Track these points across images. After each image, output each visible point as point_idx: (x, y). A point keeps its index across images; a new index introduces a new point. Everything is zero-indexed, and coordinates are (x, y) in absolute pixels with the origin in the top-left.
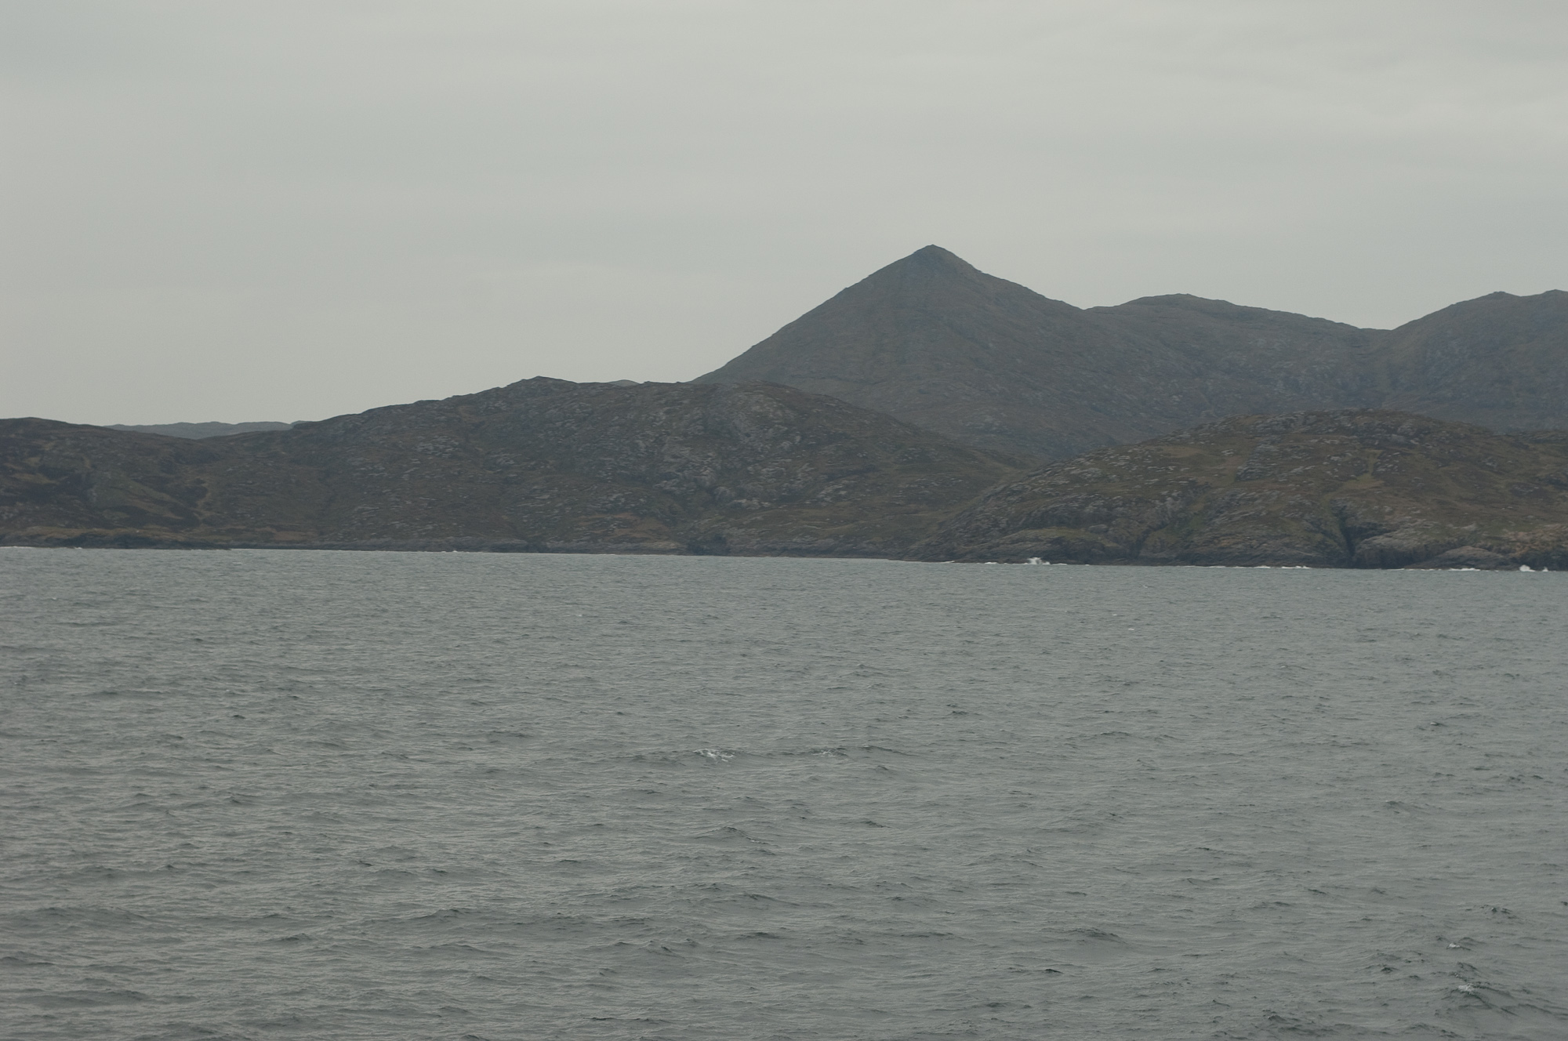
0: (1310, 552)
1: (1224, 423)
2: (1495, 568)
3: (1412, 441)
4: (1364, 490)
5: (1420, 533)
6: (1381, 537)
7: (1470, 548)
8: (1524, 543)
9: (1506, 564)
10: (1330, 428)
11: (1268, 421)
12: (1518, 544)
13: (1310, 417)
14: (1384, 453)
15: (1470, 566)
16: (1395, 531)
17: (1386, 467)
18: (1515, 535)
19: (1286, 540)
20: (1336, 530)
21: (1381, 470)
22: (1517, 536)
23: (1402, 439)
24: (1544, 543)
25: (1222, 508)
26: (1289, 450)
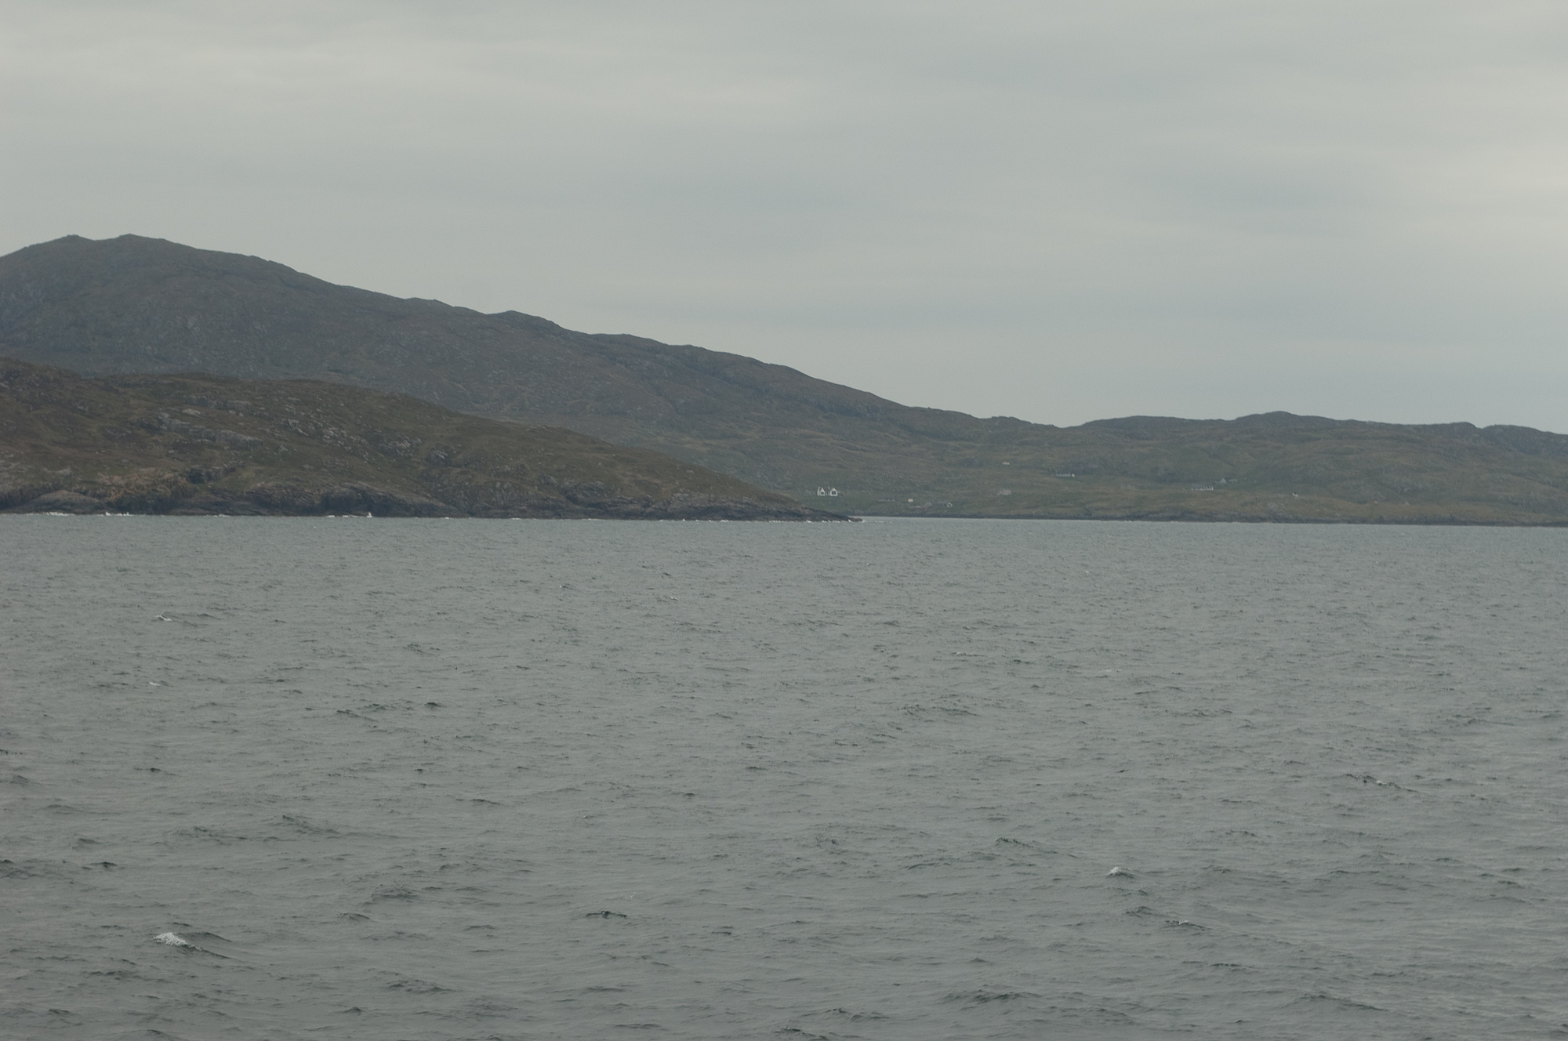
2: (91, 513)
5: (14, 477)
7: (65, 492)
8: (120, 487)
9: (103, 508)
12: (113, 488)
15: (65, 511)
18: (110, 479)
22: (110, 480)
24: (139, 487)
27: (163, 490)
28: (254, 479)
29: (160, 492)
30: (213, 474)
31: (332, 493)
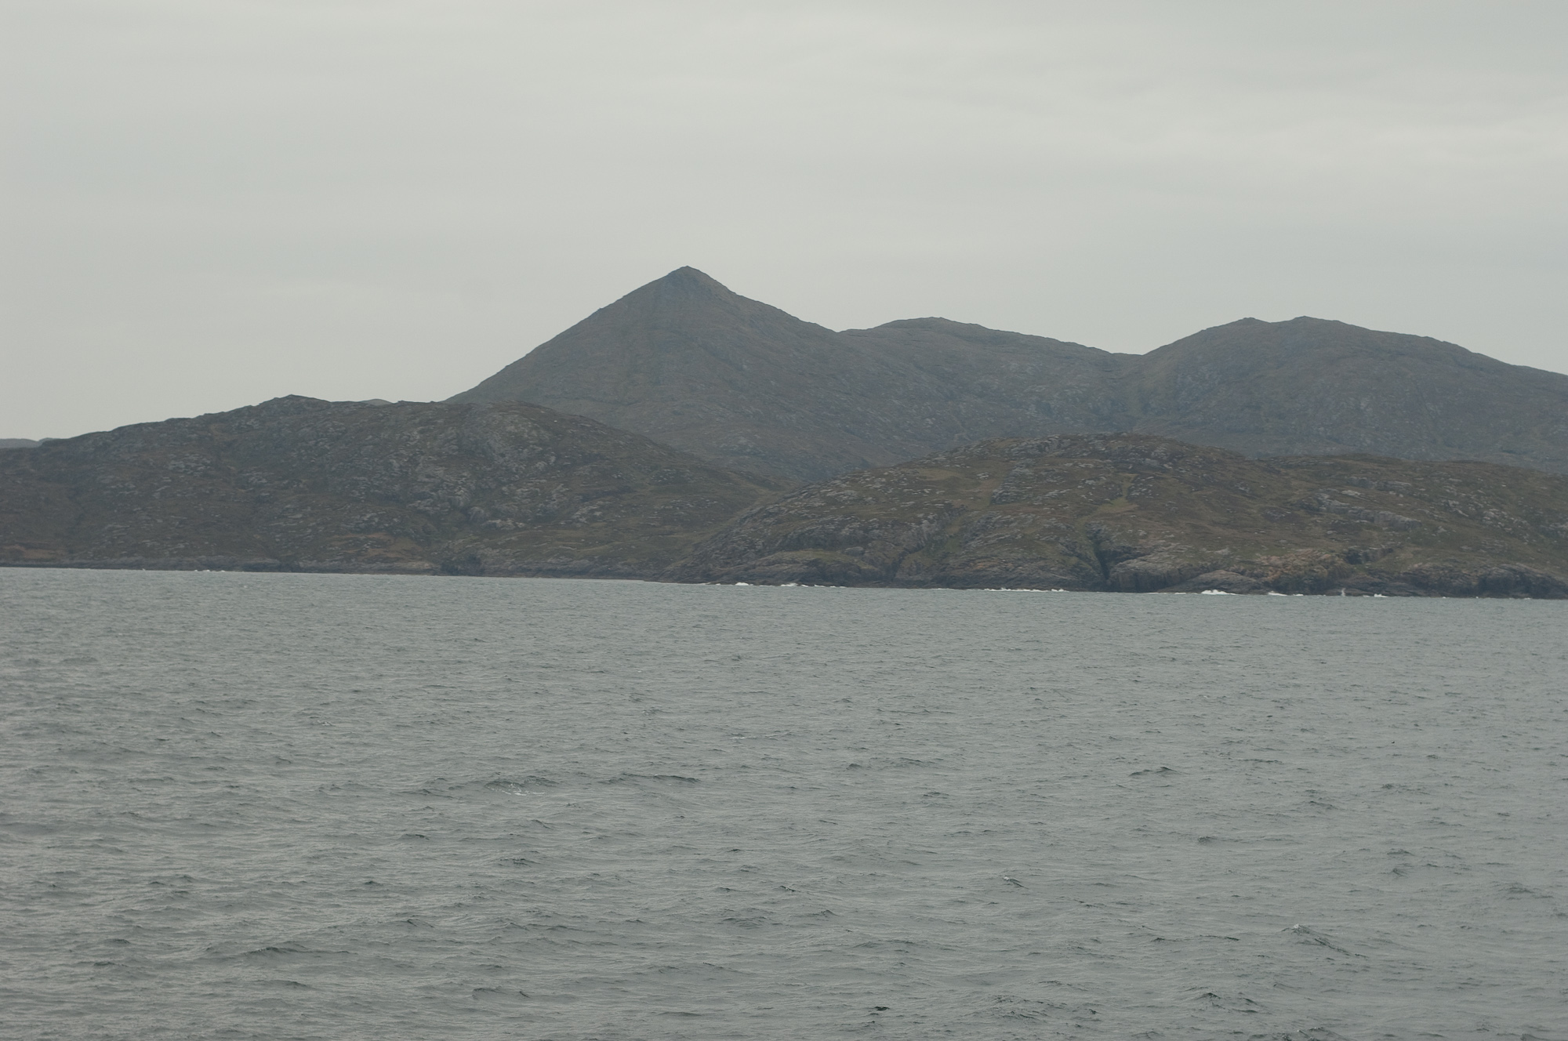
0: (1065, 575)
1: (979, 446)
2: (1247, 593)
3: (1166, 465)
4: (1119, 513)
5: (1173, 557)
6: (1135, 561)
7: (1223, 572)
8: (1277, 567)
9: (1259, 588)
10: (1084, 452)
11: (1023, 444)
12: (1271, 568)
13: (1064, 441)
14: (1138, 476)
15: (1220, 589)
16: (1149, 554)
17: (1140, 491)
19: (1042, 563)
20: (1091, 554)
21: (1134, 494)
22: (1269, 560)
23: (1155, 463)
24: (1296, 567)
25: (978, 531)
26: (1043, 473)
27: (1321, 571)
28: (1412, 560)
29: (1317, 572)
30: (1371, 555)
31: (1489, 575)
